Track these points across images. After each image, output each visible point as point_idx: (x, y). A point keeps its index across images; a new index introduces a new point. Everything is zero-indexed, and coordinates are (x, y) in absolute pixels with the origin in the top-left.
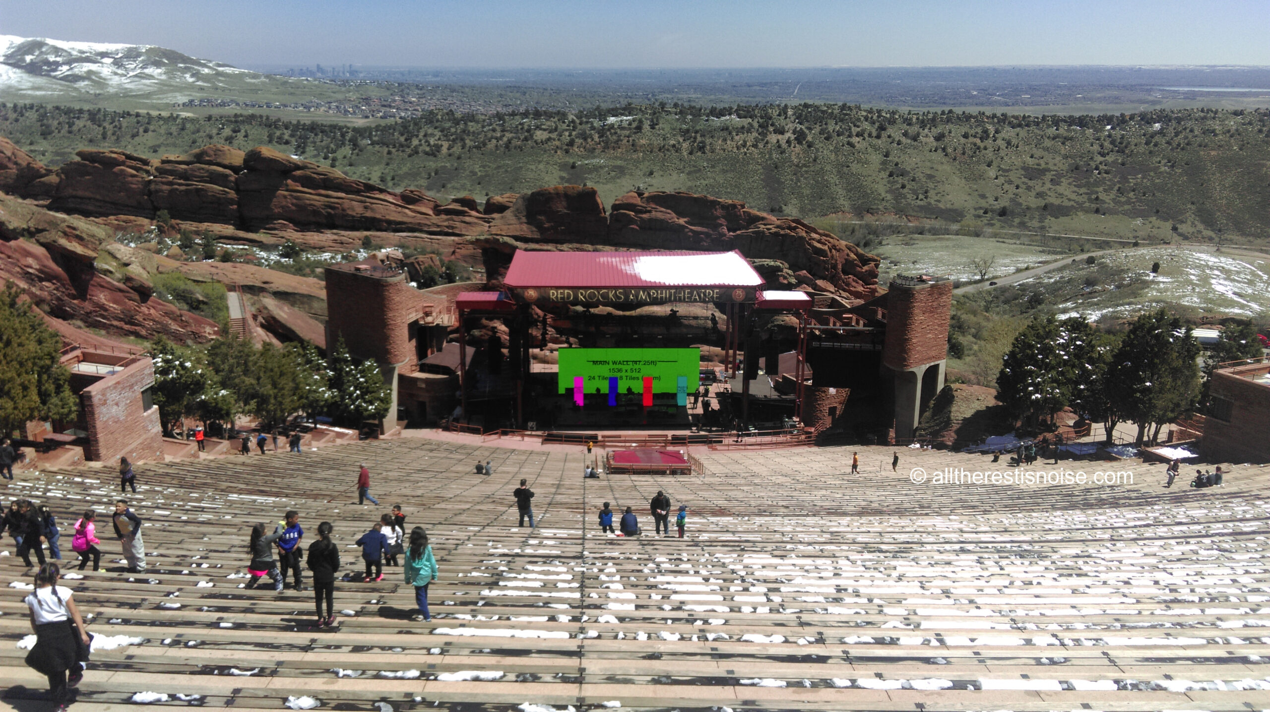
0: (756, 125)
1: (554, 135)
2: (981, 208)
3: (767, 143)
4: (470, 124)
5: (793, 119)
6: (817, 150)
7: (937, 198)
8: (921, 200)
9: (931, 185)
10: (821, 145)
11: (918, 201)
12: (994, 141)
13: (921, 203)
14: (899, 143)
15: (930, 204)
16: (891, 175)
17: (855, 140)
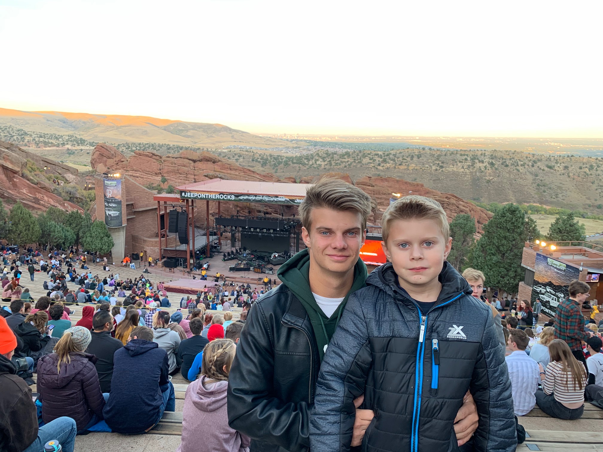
0: (469, 159)
1: (371, 161)
2: (587, 204)
3: (474, 167)
4: (335, 156)
5: (488, 157)
6: (500, 172)
7: (562, 198)
8: (554, 198)
9: (559, 191)
10: (502, 170)
11: (552, 199)
12: (597, 171)
13: (554, 200)
14: (543, 170)
15: (558, 201)
16: (538, 185)
17: (520, 168)
